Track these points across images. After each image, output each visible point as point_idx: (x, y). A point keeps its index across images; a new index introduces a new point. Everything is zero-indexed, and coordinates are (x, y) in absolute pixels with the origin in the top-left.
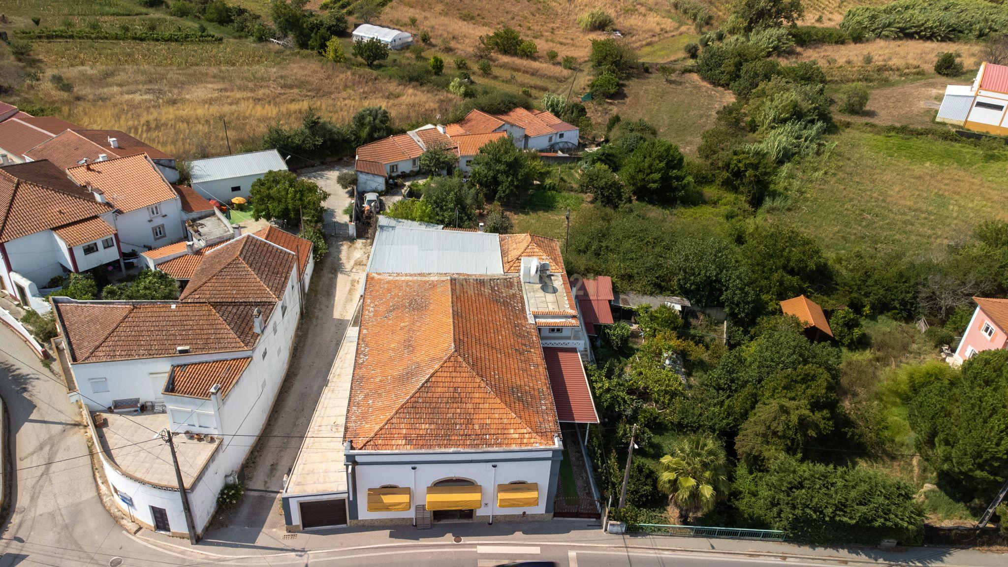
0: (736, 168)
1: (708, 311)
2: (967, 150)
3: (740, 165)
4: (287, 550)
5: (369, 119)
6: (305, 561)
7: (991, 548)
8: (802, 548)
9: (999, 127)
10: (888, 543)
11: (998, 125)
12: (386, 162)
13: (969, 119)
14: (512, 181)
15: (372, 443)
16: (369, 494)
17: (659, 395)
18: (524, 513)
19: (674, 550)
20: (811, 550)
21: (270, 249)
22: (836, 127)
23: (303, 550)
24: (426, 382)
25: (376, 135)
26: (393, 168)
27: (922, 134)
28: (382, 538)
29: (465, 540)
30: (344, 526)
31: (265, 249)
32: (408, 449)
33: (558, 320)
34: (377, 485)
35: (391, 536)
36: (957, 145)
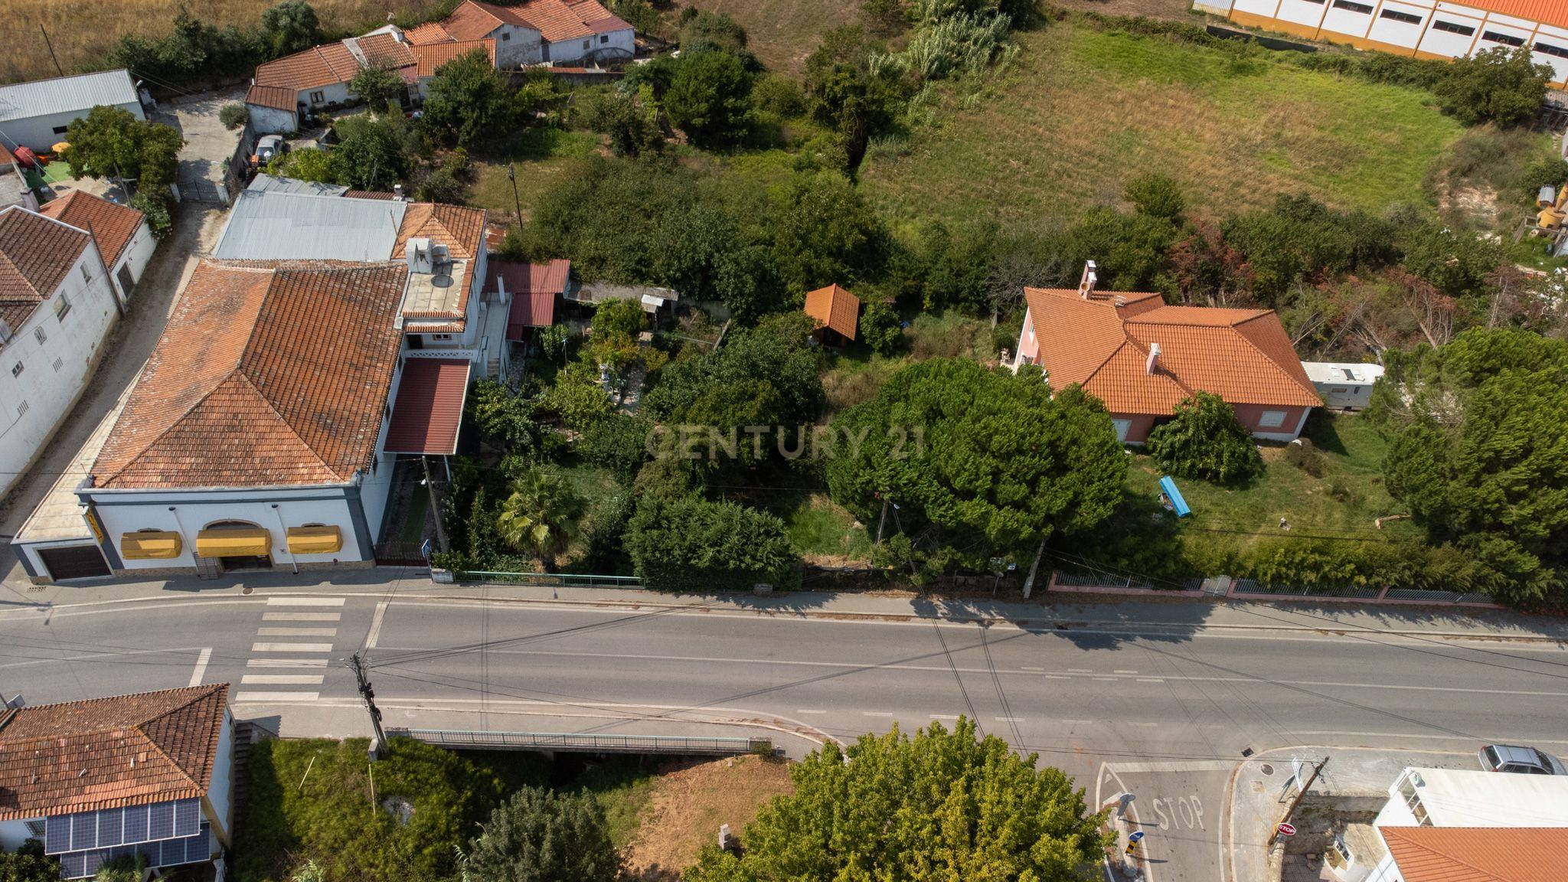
0: (831, 93)
1: (707, 306)
2: (1210, 57)
3: (837, 89)
4: (28, 605)
5: (284, 21)
6: (47, 617)
7: (887, 592)
8: (665, 595)
9: (1274, 20)
10: (761, 587)
11: (1272, 16)
12: (303, 90)
13: (1235, 7)
14: (480, 117)
15: (118, 479)
16: (123, 540)
17: (574, 418)
18: (335, 561)
19: (507, 601)
20: (674, 598)
21: (49, 227)
22: (1043, 19)
23: (49, 605)
24: (197, 406)
25: (295, 45)
26: (317, 95)
27: (1159, 31)
28: (154, 591)
29: (256, 591)
30: (108, 576)
31: (40, 227)
32: (164, 487)
33: (437, 324)
34: (134, 529)
35: (166, 587)
36: (1204, 48)
